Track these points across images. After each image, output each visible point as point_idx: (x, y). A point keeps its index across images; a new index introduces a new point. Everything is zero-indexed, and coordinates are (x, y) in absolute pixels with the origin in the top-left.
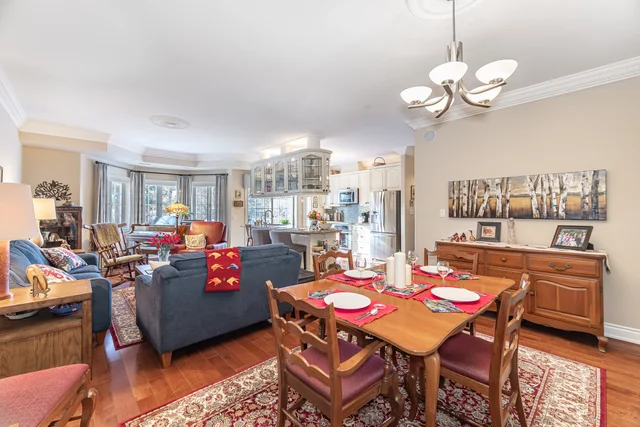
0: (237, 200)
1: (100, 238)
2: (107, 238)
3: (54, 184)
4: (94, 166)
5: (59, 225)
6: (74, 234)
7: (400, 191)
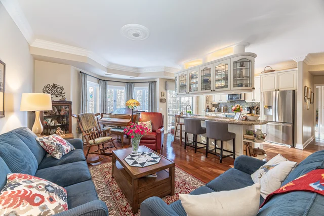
0: (162, 98)
1: (83, 124)
2: (88, 124)
3: (54, 86)
4: (79, 75)
5: (57, 114)
6: (67, 121)
7: (294, 91)
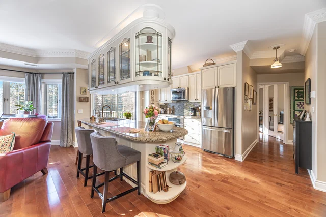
0: (82, 96)
7: (234, 88)
